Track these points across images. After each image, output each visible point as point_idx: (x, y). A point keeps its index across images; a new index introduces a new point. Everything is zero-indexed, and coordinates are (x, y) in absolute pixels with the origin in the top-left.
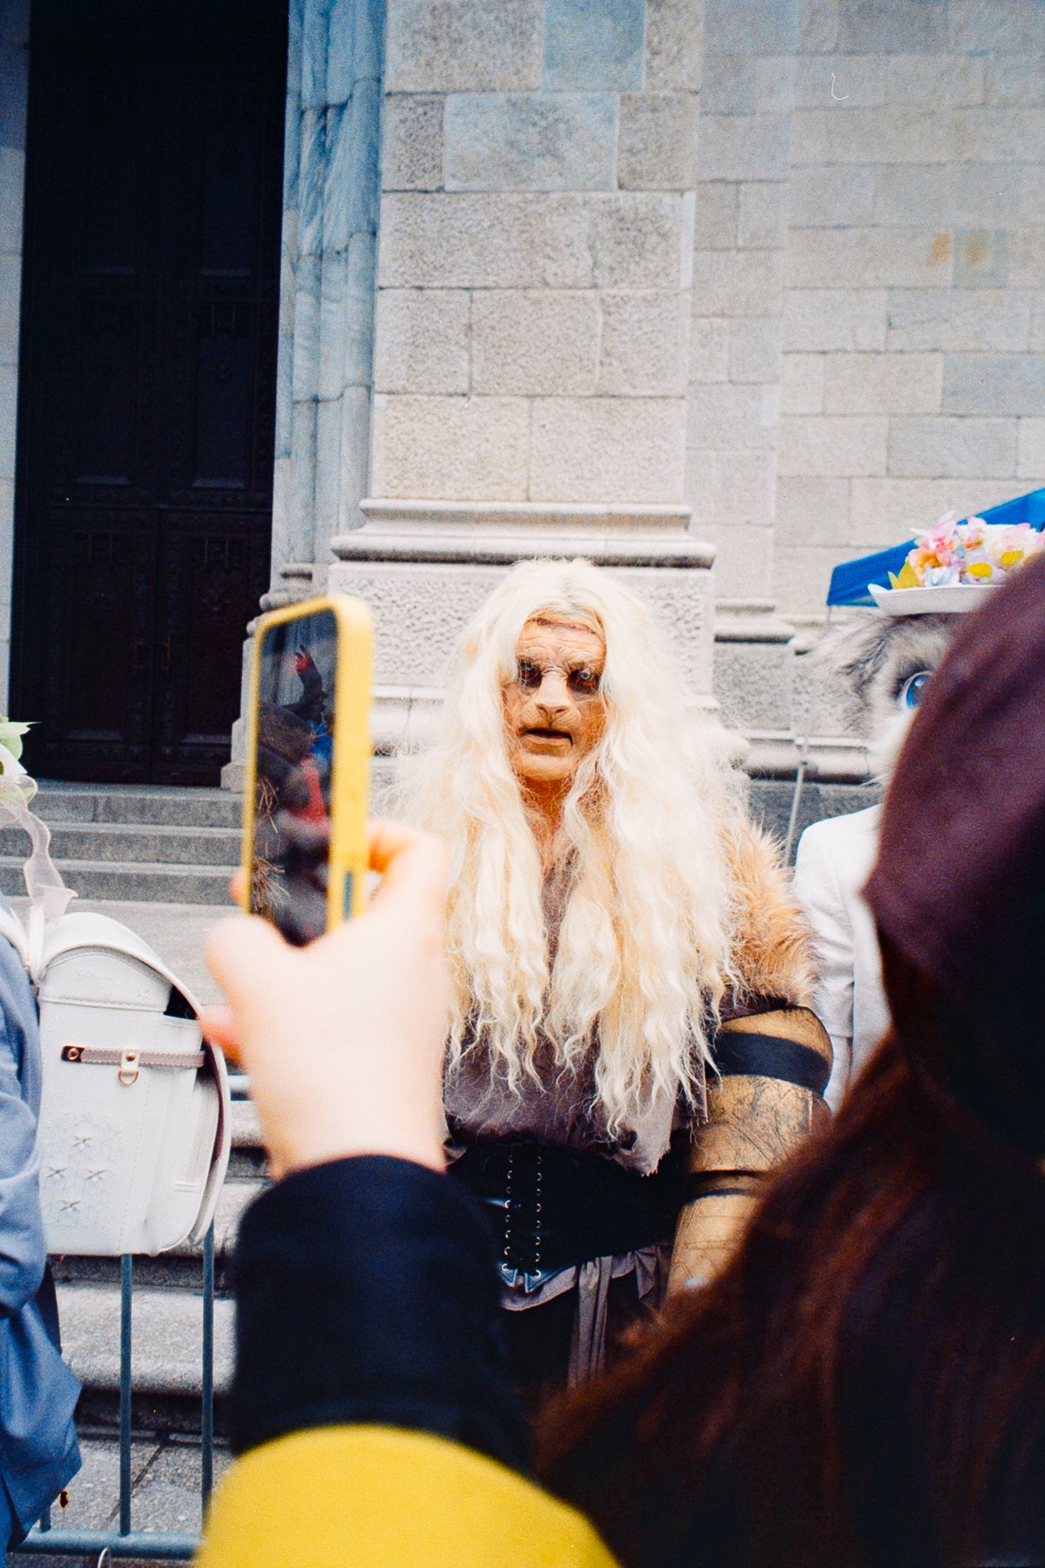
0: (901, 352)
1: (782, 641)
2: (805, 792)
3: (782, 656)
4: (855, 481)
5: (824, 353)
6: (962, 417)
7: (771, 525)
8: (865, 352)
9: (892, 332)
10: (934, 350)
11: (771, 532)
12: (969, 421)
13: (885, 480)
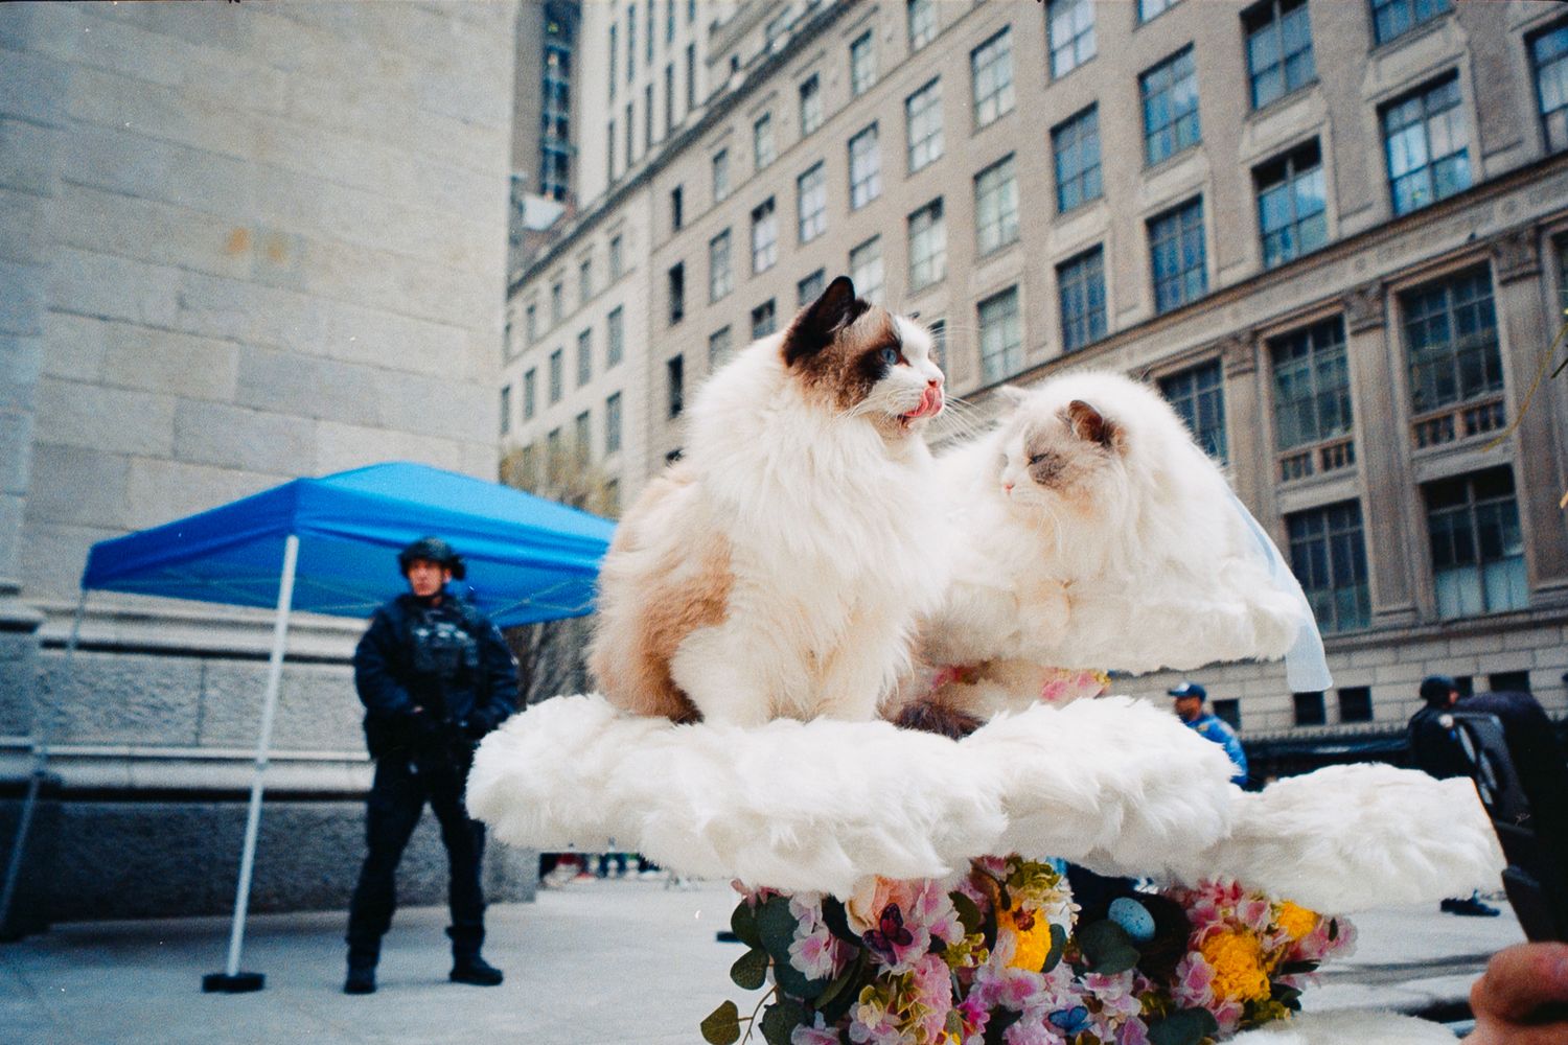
0: (193, 333)
1: (28, 627)
2: (37, 811)
3: (24, 646)
4: (136, 460)
5: (104, 318)
6: (257, 409)
7: (21, 494)
8: (151, 327)
9: (184, 313)
10: (230, 339)
11: (20, 502)
12: (266, 416)
13: (171, 464)
